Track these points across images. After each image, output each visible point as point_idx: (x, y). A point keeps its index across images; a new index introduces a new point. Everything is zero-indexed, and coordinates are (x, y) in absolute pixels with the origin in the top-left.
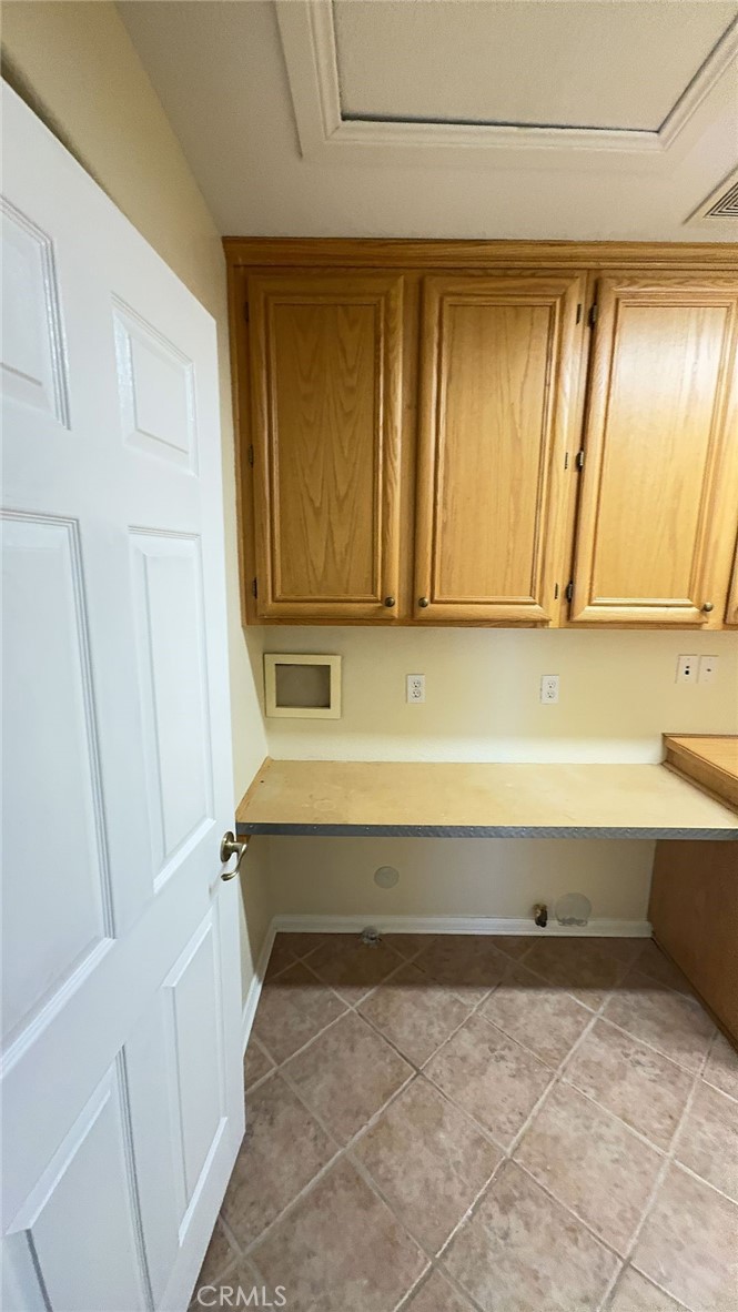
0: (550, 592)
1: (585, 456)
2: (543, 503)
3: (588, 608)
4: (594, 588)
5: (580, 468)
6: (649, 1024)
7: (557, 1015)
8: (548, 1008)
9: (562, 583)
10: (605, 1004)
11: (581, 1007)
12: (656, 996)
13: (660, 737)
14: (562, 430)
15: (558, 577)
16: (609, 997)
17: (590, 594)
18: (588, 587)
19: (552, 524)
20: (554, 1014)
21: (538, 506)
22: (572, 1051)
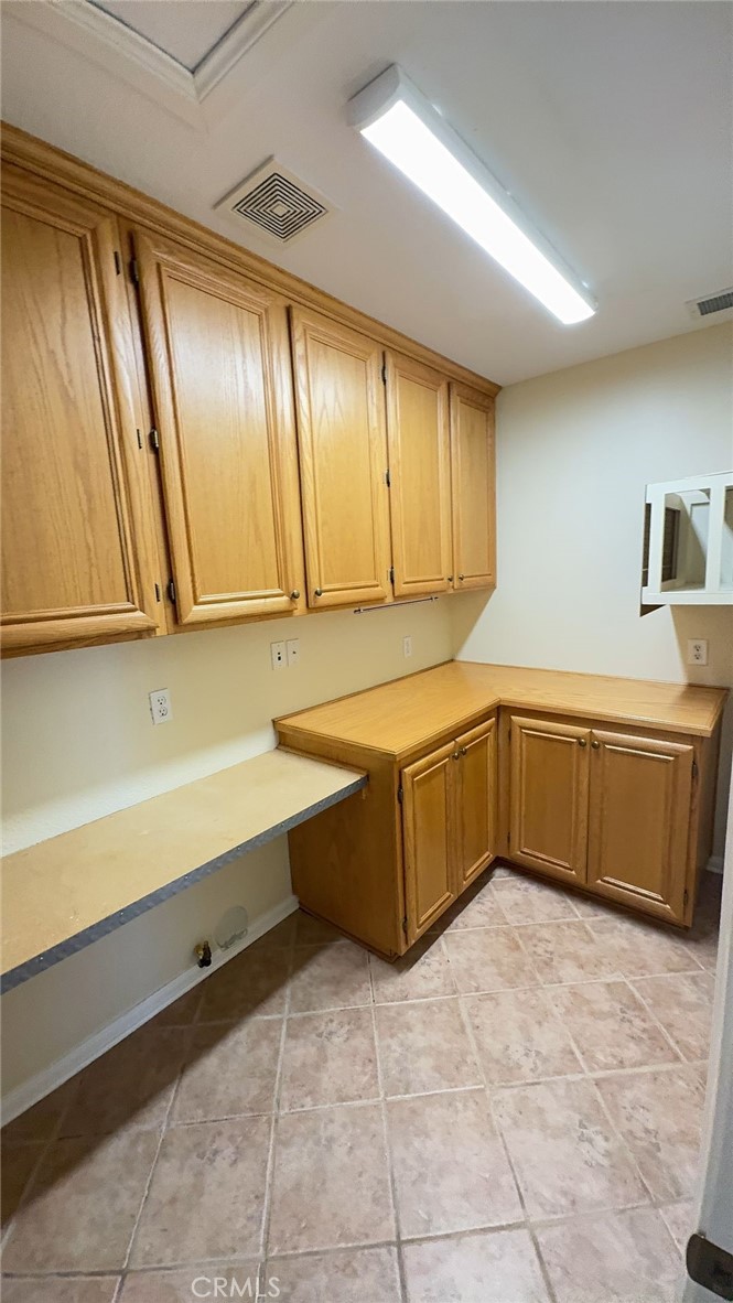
0: (150, 595)
1: (160, 435)
2: (120, 485)
3: (196, 608)
4: (197, 585)
5: (156, 450)
6: (325, 988)
7: (252, 1049)
8: (242, 1050)
9: (162, 583)
10: (288, 1000)
11: (269, 1021)
12: (323, 958)
13: (271, 723)
14: (127, 400)
15: (155, 576)
16: (287, 991)
17: (194, 592)
18: (190, 586)
19: (138, 514)
20: (248, 1052)
21: (116, 491)
22: (278, 1076)
